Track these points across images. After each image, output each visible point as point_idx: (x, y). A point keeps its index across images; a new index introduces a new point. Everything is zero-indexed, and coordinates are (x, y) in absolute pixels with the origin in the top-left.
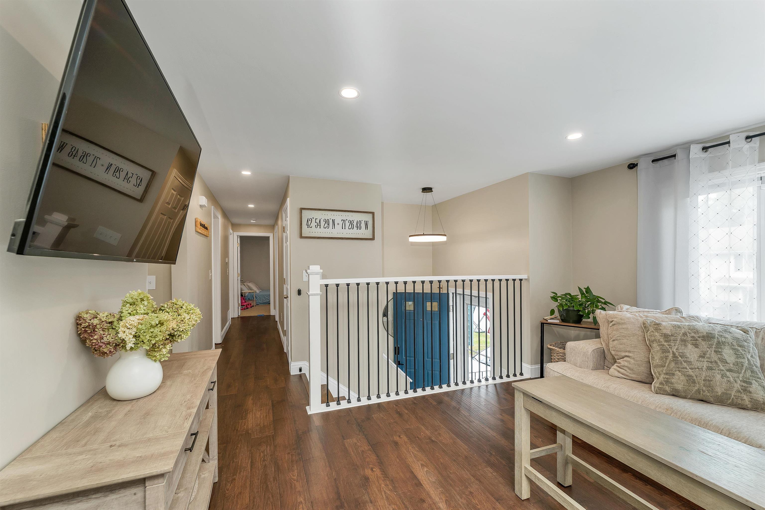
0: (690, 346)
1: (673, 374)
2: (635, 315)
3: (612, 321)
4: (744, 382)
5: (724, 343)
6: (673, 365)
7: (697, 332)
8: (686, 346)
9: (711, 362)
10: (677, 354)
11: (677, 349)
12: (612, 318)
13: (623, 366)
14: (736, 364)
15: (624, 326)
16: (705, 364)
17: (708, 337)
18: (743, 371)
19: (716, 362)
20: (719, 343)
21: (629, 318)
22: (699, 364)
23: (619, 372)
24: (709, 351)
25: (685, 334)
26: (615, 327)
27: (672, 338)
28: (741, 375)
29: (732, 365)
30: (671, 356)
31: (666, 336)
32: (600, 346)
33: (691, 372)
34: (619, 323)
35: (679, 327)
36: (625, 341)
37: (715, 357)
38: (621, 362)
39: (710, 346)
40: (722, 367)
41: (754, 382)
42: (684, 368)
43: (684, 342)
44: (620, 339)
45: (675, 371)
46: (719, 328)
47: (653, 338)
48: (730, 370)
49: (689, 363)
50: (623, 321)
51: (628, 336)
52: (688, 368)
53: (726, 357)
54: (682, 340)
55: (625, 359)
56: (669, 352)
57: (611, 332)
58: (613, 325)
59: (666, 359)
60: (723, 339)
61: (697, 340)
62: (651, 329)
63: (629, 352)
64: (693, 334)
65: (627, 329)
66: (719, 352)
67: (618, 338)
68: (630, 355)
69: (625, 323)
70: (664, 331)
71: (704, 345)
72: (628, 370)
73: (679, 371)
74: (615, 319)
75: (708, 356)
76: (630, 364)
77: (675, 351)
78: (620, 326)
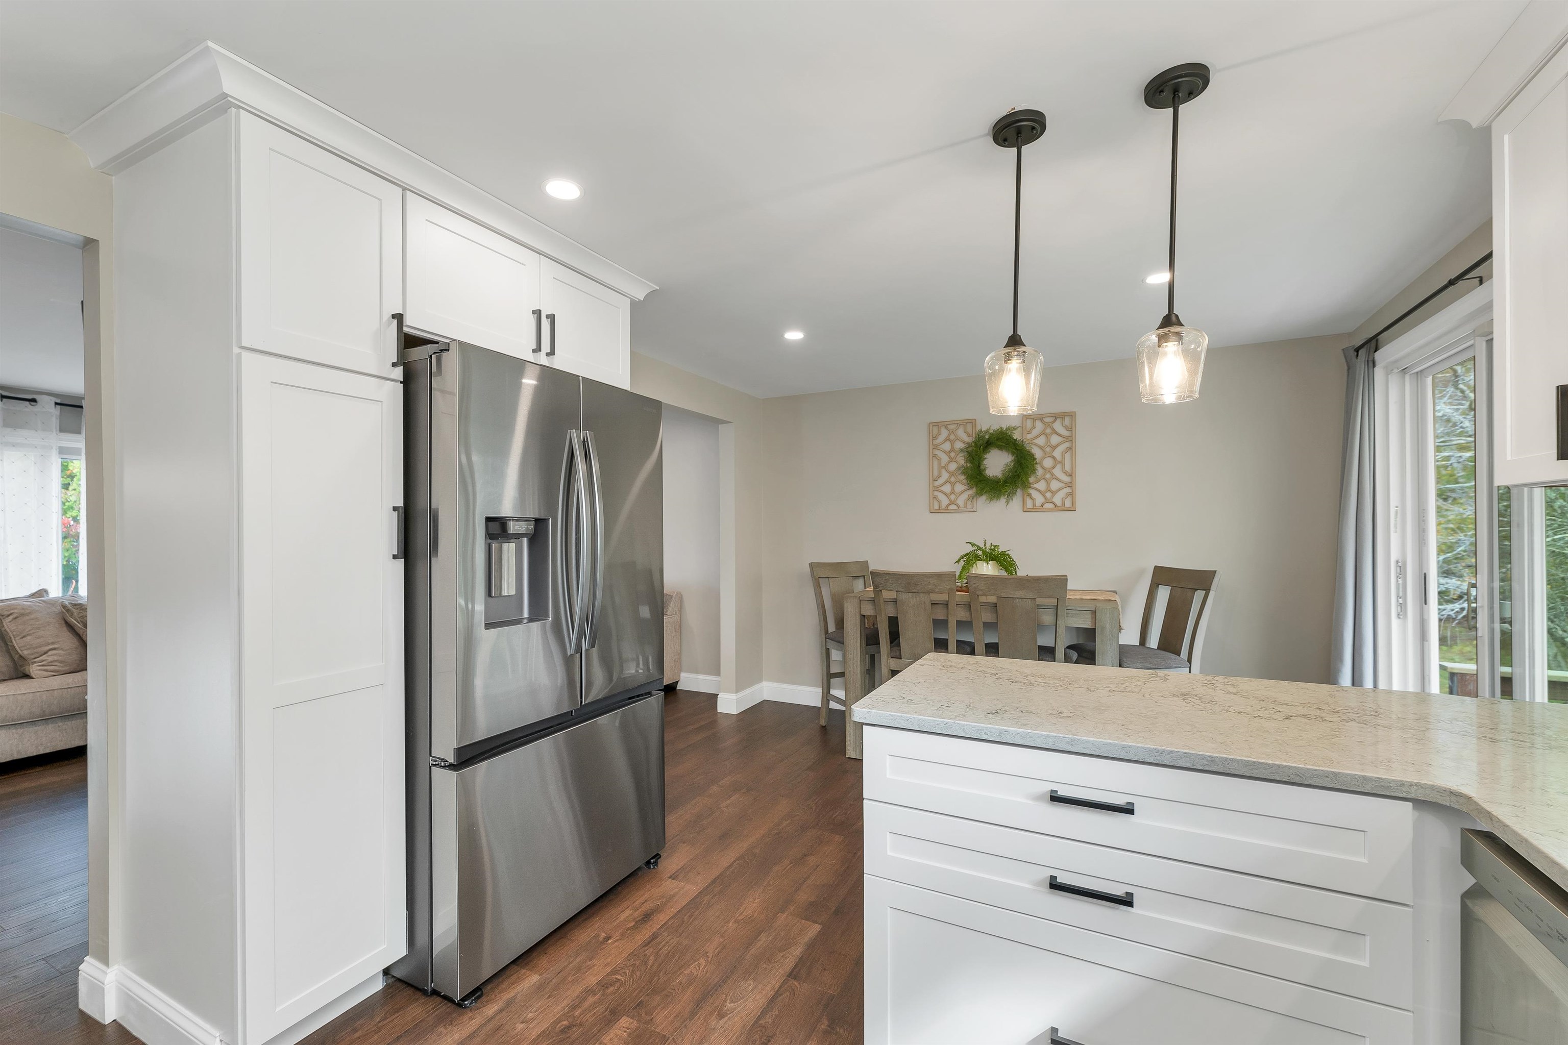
12: (8, 611)
13: (51, 662)
15: (33, 616)
23: (46, 671)
34: (23, 615)
36: (41, 633)
38: (46, 658)
44: (34, 633)
50: (28, 611)
51: (43, 627)
55: (50, 653)
63: (53, 643)
65: (37, 619)
67: (31, 632)
68: (56, 646)
69: (32, 612)
72: (59, 664)
74: (16, 611)
76: (60, 656)
78: (27, 618)
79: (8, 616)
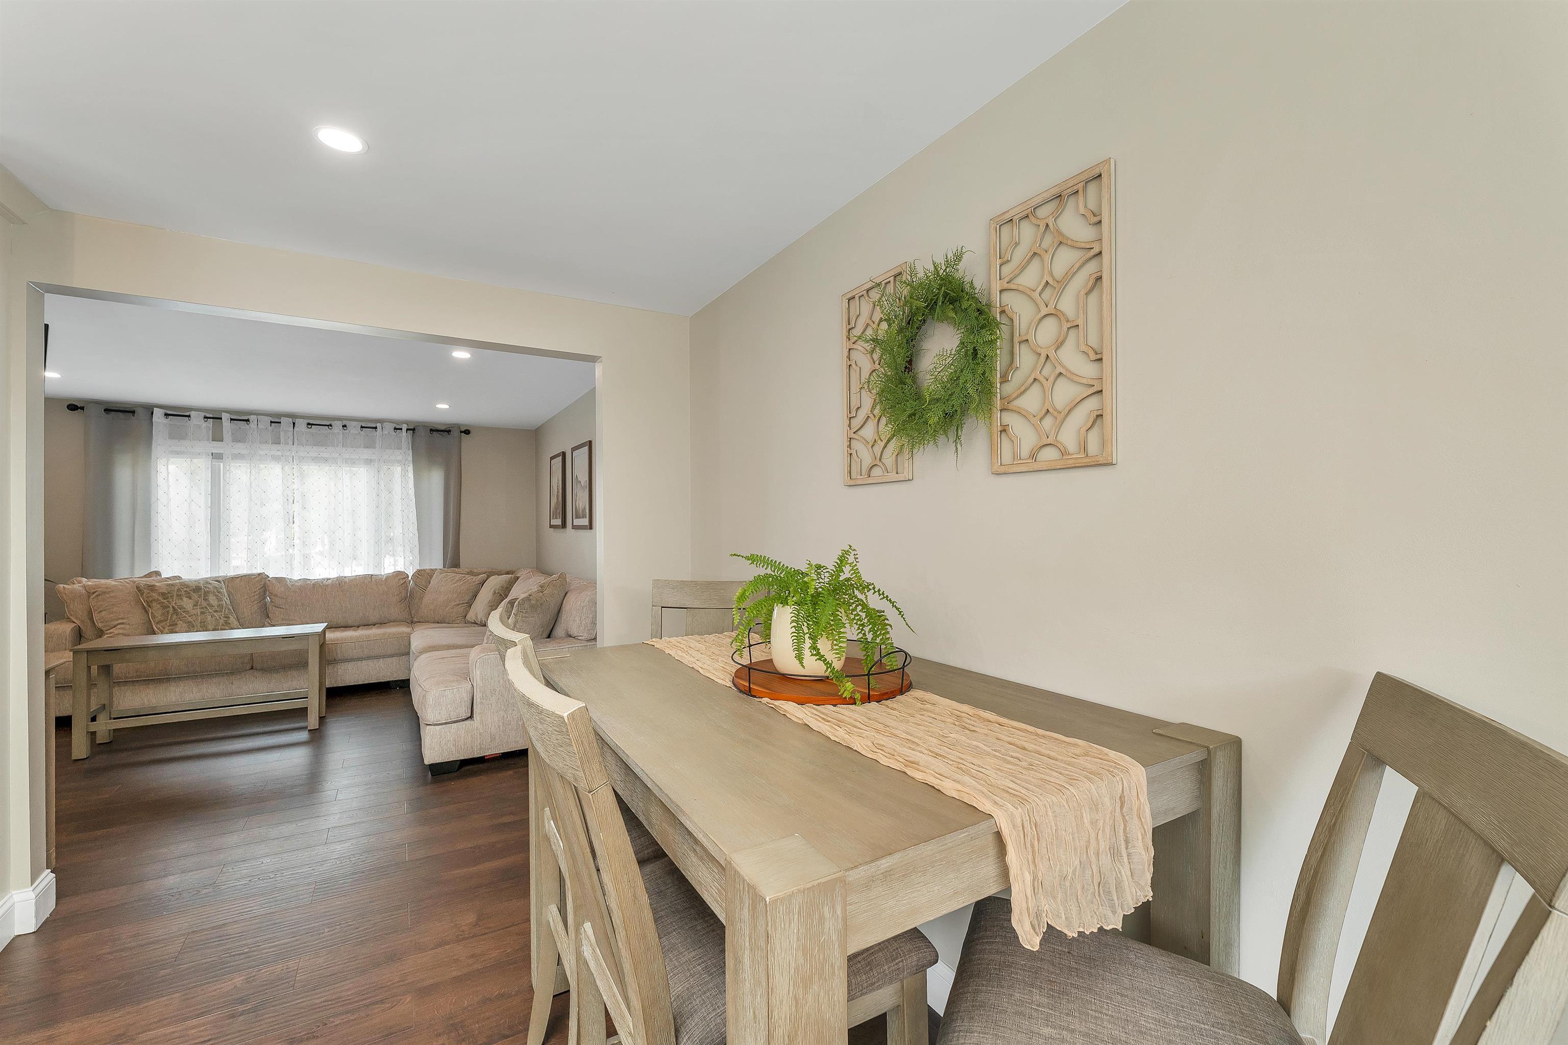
0: (185, 599)
1: (177, 624)
2: (121, 582)
3: (95, 592)
4: (225, 617)
5: (208, 592)
6: (175, 616)
7: (188, 586)
8: (182, 599)
9: (203, 608)
10: (176, 607)
11: (175, 603)
12: (94, 589)
14: (219, 606)
15: (113, 594)
16: (199, 611)
17: (197, 589)
18: (223, 610)
19: (206, 607)
20: (205, 592)
21: (114, 586)
22: (194, 612)
24: (200, 600)
25: (179, 590)
26: (100, 598)
27: (169, 595)
28: (223, 613)
29: (216, 607)
30: (172, 609)
31: (163, 594)
32: (74, 625)
33: (190, 619)
34: (104, 593)
35: (172, 585)
36: (115, 609)
37: (204, 604)
38: (113, 631)
39: (200, 596)
40: (210, 611)
41: (230, 616)
42: (184, 617)
43: (179, 596)
44: (110, 609)
45: (178, 621)
46: (202, 582)
47: (151, 599)
48: (216, 611)
49: (187, 612)
50: (109, 590)
51: (118, 604)
52: (187, 616)
53: (212, 602)
54: (178, 596)
55: (118, 626)
56: (169, 607)
57: (96, 603)
58: (97, 596)
59: (168, 613)
60: (208, 589)
61: (189, 593)
62: (146, 591)
63: (122, 619)
64: (185, 589)
65: (115, 597)
66: (207, 599)
68: (124, 621)
69: (112, 591)
70: (161, 591)
71: (195, 596)
73: (181, 620)
74: (99, 589)
75: (199, 603)
76: (124, 630)
77: (174, 605)
79: (93, 593)
